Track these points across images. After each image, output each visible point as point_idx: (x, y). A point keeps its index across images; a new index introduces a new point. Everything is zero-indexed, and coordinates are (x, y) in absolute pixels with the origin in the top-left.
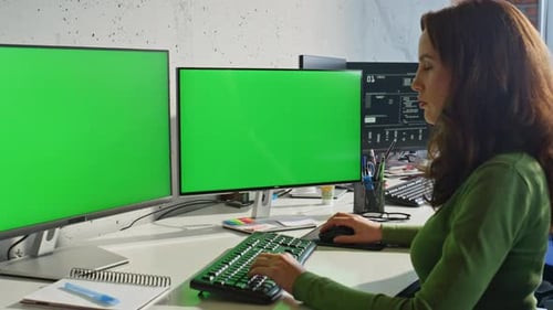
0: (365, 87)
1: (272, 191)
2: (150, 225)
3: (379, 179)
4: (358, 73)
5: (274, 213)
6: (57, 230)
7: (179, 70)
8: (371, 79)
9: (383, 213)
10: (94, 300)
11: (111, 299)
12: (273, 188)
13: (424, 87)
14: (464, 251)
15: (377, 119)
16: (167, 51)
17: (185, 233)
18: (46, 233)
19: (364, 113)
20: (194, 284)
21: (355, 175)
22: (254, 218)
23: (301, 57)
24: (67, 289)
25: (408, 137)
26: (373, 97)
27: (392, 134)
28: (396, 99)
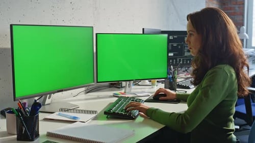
0: (169, 41)
1: (132, 82)
2: (84, 95)
3: (175, 77)
4: (166, 35)
5: (133, 91)
6: (52, 95)
7: (97, 34)
8: (171, 38)
9: (176, 91)
10: (70, 118)
11: (77, 118)
12: (133, 80)
13: (190, 42)
14: (203, 97)
15: (174, 54)
16: (93, 27)
17: (99, 98)
18: (48, 95)
19: (169, 51)
20: (105, 113)
21: (165, 76)
22: (125, 92)
23: (143, 29)
24: (59, 115)
25: (187, 62)
26: (172, 45)
27: (180, 60)
28: (182, 46)
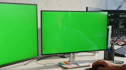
4: (106, 13)
8: (109, 15)
9: (114, 61)
22: (69, 61)
23: (87, 8)
25: (120, 32)
26: (110, 20)
27: (115, 31)
28: (117, 21)
